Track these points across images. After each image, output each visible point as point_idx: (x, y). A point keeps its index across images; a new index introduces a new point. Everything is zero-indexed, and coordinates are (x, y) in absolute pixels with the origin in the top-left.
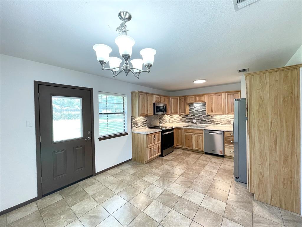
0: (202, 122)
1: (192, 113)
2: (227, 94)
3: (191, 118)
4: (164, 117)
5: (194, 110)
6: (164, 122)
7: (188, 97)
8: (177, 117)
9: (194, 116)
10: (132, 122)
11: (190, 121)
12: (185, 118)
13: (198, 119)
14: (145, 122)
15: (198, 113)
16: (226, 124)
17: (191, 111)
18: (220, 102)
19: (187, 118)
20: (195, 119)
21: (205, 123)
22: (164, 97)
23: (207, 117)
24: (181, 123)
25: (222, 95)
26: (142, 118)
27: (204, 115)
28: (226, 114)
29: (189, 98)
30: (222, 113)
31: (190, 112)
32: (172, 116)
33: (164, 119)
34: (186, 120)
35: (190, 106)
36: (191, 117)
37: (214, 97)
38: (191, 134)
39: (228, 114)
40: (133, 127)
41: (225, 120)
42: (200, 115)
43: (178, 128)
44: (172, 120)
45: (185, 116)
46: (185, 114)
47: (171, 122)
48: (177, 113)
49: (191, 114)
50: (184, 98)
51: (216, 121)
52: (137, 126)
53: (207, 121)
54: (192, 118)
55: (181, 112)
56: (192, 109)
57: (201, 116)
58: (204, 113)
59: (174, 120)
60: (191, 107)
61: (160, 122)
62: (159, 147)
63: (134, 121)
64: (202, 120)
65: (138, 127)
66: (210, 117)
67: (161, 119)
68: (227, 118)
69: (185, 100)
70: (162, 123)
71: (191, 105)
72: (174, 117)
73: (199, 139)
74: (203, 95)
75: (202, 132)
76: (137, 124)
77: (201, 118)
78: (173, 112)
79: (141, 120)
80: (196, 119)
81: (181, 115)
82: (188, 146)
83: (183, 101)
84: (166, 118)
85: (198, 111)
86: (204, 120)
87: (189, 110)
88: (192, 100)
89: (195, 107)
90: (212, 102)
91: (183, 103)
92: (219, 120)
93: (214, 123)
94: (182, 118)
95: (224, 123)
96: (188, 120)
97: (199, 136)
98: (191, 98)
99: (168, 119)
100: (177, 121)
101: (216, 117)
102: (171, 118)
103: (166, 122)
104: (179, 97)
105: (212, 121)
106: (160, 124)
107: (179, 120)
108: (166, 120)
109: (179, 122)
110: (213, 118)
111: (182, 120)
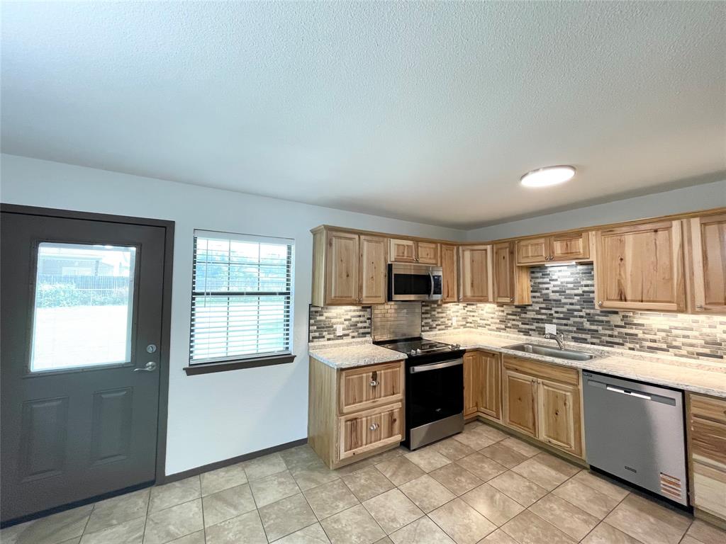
0: (584, 336)
1: (541, 300)
2: (696, 223)
3: (539, 317)
4: (440, 310)
5: (547, 289)
6: (443, 327)
7: (522, 243)
8: (488, 310)
9: (550, 312)
10: (312, 321)
11: (534, 327)
12: (518, 318)
13: (565, 322)
14: (361, 322)
15: (564, 301)
16: (699, 354)
17: (538, 294)
18: (664, 260)
19: (523, 315)
20: (555, 321)
21: (594, 340)
22: (433, 246)
23: (604, 318)
24: (503, 333)
25: (669, 228)
26: (350, 311)
27: (588, 311)
28: (694, 312)
29: (527, 246)
30: (674, 306)
31: (534, 297)
32: (474, 307)
33: (441, 315)
34: (520, 323)
35: (533, 275)
36: (538, 313)
37: (630, 239)
38: (531, 378)
39: (705, 311)
40: (314, 338)
41: (696, 338)
42: (571, 307)
43: (480, 352)
44: (474, 319)
45: (515, 310)
46: (513, 302)
47: (468, 325)
48: (484, 299)
49: (537, 303)
50: (510, 247)
51: (650, 337)
52: (332, 336)
53: (605, 335)
54: (544, 317)
55: (499, 296)
56: (541, 286)
57: (576, 313)
58: (587, 300)
59: (479, 321)
60: (537, 278)
61: (423, 326)
62: (396, 416)
63: (319, 318)
64: (581, 329)
65: (333, 339)
66: (616, 320)
67: (429, 316)
68: (707, 331)
69: (512, 253)
70: (431, 328)
71: (536, 270)
72: (481, 312)
73: (561, 403)
74: (578, 234)
75: (575, 377)
76: (330, 328)
77: (578, 320)
78: (469, 293)
79: (348, 317)
80: (557, 324)
81: (501, 305)
82: (520, 424)
83: (504, 258)
84: (448, 312)
85: (565, 292)
86: (589, 330)
87: (531, 289)
88: (536, 255)
89: (554, 277)
90: (622, 259)
91: (506, 265)
92: (664, 334)
93: (638, 346)
94: (508, 314)
95: (691, 349)
96: (527, 324)
97: (564, 393)
98: (533, 247)
99: (457, 316)
100: (490, 325)
101: (648, 319)
102: (470, 311)
103: (450, 324)
104: (491, 246)
105: (626, 334)
106: (422, 331)
107: (496, 323)
108: (450, 320)
109: (497, 328)
110: (631, 324)
111: (505, 322)
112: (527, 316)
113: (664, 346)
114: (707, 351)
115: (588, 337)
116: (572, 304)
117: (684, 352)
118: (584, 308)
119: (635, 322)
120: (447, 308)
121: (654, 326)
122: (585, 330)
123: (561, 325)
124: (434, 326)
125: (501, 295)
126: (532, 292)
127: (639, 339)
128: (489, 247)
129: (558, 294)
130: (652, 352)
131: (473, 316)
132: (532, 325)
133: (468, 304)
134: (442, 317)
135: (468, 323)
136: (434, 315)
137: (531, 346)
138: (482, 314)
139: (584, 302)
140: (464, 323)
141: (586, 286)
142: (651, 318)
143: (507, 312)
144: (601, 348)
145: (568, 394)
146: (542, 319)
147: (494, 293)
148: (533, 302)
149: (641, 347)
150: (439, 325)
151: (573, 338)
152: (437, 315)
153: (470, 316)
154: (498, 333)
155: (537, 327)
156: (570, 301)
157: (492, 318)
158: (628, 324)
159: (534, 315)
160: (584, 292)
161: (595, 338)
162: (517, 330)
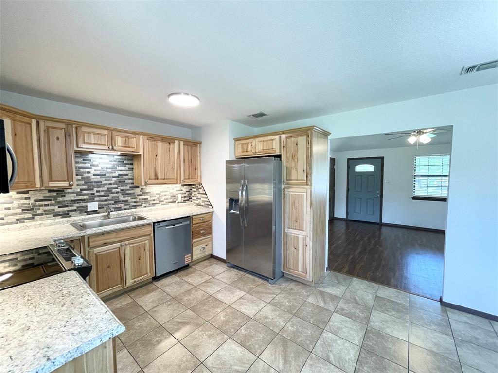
0: (119, 206)
1: (82, 182)
3: (81, 197)
5: (89, 173)
7: (83, 129)
9: (92, 192)
11: (74, 208)
12: (53, 202)
13: (105, 198)
15: (104, 182)
17: (79, 178)
18: (172, 158)
19: (61, 199)
20: (96, 199)
21: (128, 207)
23: (132, 192)
25: (174, 144)
27: (122, 188)
30: (175, 181)
34: (56, 208)
36: (79, 194)
37: (160, 145)
38: (118, 245)
41: (168, 195)
42: (110, 186)
48: (30, 185)
50: (67, 129)
51: (153, 198)
53: (132, 202)
54: (85, 197)
56: (82, 170)
57: (114, 191)
58: (121, 181)
64: (117, 201)
66: (138, 191)
73: (143, 250)
75: (150, 229)
77: (115, 195)
80: (98, 201)
83: (58, 139)
85: (105, 175)
86: (123, 201)
89: (95, 163)
90: (156, 156)
92: (158, 196)
94: (37, 200)
95: (166, 201)
96: (67, 206)
97: (144, 243)
98: (96, 136)
104: (36, 120)
105: (143, 199)
111: (33, 209)
112: (65, 199)
113: (158, 202)
114: (171, 200)
115: (122, 206)
116: (110, 184)
117: (164, 203)
118: (119, 186)
119: (147, 191)
121: (155, 193)
122: (120, 201)
123: (102, 201)
125: (54, 178)
127: (148, 201)
128: (33, 121)
129: (99, 177)
130: (154, 206)
132: (71, 206)
139: (119, 182)
141: (121, 170)
144: (131, 211)
146: (84, 199)
147: (41, 177)
149: (149, 205)
155: (77, 207)
156: (109, 182)
158: (144, 193)
159: (74, 197)
160: (119, 175)
161: (126, 205)
162: (52, 215)
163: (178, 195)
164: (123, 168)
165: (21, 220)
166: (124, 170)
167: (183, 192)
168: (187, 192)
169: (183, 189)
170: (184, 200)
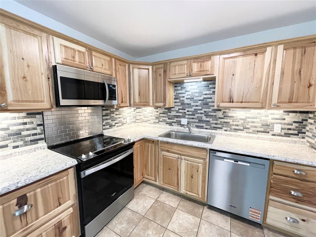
0: (202, 125)
1: (180, 104)
3: (178, 114)
4: (117, 113)
5: (184, 97)
6: (120, 124)
8: (149, 112)
9: (184, 111)
12: (166, 115)
13: (192, 117)
15: (192, 104)
16: (259, 131)
17: (178, 101)
19: (169, 114)
20: (187, 116)
21: (207, 127)
23: (214, 114)
24: (157, 125)
25: (264, 53)
27: (205, 110)
29: (175, 66)
30: (259, 105)
31: (176, 102)
32: (140, 110)
33: (118, 116)
34: (167, 119)
35: (176, 88)
36: (178, 112)
37: (240, 61)
38: (177, 156)
42: (196, 108)
43: (145, 140)
45: (164, 110)
46: (165, 105)
48: (146, 104)
49: (177, 106)
50: (164, 67)
51: (236, 123)
53: (213, 123)
54: (181, 114)
55: (156, 102)
56: (180, 95)
57: (199, 111)
58: (205, 104)
59: (144, 119)
60: (178, 90)
61: (104, 125)
62: (67, 223)
64: (201, 121)
66: (220, 114)
68: (264, 118)
69: (165, 72)
71: (177, 84)
73: (195, 170)
74: (209, 57)
75: (205, 154)
77: (200, 115)
78: (137, 100)
80: (188, 118)
81: (157, 108)
82: (169, 184)
83: (160, 75)
84: (124, 114)
85: (193, 99)
86: (205, 121)
87: (174, 97)
88: (181, 72)
89: (188, 90)
90: (233, 75)
91: (161, 80)
92: (242, 121)
93: (229, 129)
94: (160, 113)
95: (254, 129)
96: (171, 119)
97: (197, 164)
98: (179, 67)
99: (130, 116)
100: (149, 121)
101: (236, 113)
102: (138, 113)
103: (125, 122)
104: (152, 66)
105: (224, 122)
106: (103, 129)
107: (153, 119)
108: (126, 119)
109: (154, 122)
110: (227, 116)
111: (158, 118)
112: (171, 114)
113: (242, 128)
114: (262, 129)
115: (204, 125)
116: (197, 106)
117: (251, 131)
118: (203, 108)
119: (230, 115)
120: (123, 111)
121: (238, 117)
122: (203, 121)
123: (190, 118)
124: (114, 124)
125: (158, 101)
126: (175, 99)
127: (230, 125)
128: (150, 68)
129: (189, 100)
130: (236, 132)
131: (140, 115)
132: (174, 119)
133: (136, 108)
134: (119, 118)
135: (137, 120)
136: (113, 117)
137: (174, 133)
138: (145, 114)
139: (204, 104)
140: (135, 120)
141: (206, 94)
142: (238, 112)
143: (160, 112)
144: (211, 131)
145: (200, 165)
146: (180, 116)
147: (153, 100)
148: (175, 105)
150: (118, 123)
151: (196, 126)
152: (115, 117)
153: (138, 115)
154: (154, 125)
155: (176, 121)
156: (196, 104)
157: (151, 116)
158: (226, 116)
159: (175, 113)
160: (204, 98)
161: (208, 125)
162: (165, 123)
163: (275, 125)
164: (207, 92)
165: (155, 123)
166: (209, 94)
167: (285, 121)
168: (295, 122)
169: (286, 117)
170: (285, 134)
